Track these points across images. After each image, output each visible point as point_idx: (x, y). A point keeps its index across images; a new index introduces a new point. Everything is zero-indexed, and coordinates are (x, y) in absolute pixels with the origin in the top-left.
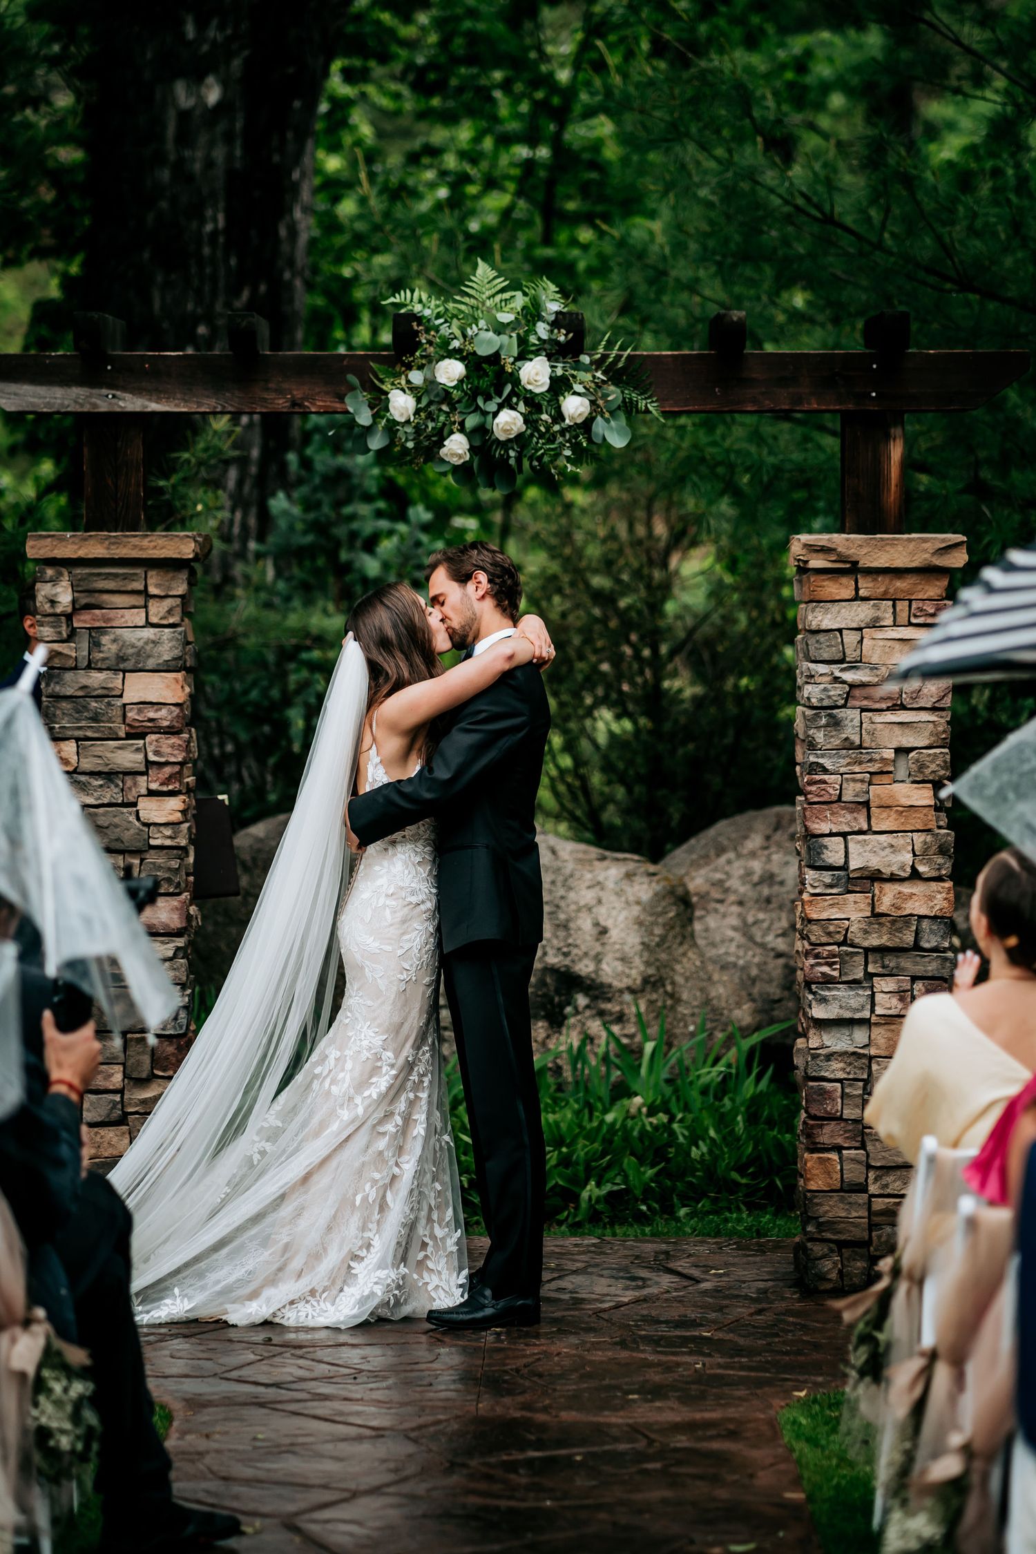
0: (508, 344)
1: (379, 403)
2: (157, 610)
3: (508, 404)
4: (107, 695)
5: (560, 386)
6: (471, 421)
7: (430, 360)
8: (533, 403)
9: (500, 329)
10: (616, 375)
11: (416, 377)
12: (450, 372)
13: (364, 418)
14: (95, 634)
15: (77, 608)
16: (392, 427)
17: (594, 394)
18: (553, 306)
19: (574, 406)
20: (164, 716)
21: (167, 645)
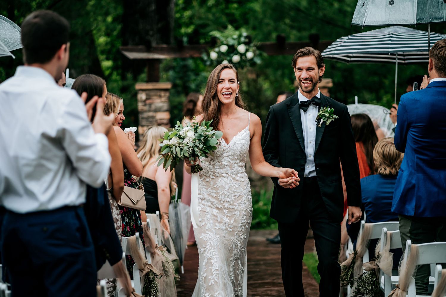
0: (235, 42)
1: (208, 55)
2: (163, 99)
3: (236, 54)
4: (153, 117)
5: (247, 51)
6: (228, 58)
7: (219, 47)
8: (241, 55)
9: (234, 39)
10: (259, 48)
11: (217, 49)
12: (224, 49)
13: (205, 58)
14: (150, 105)
15: (147, 99)
16: (212, 61)
17: (254, 52)
18: (245, 34)
19: (250, 55)
20: (165, 121)
21: (165, 106)
